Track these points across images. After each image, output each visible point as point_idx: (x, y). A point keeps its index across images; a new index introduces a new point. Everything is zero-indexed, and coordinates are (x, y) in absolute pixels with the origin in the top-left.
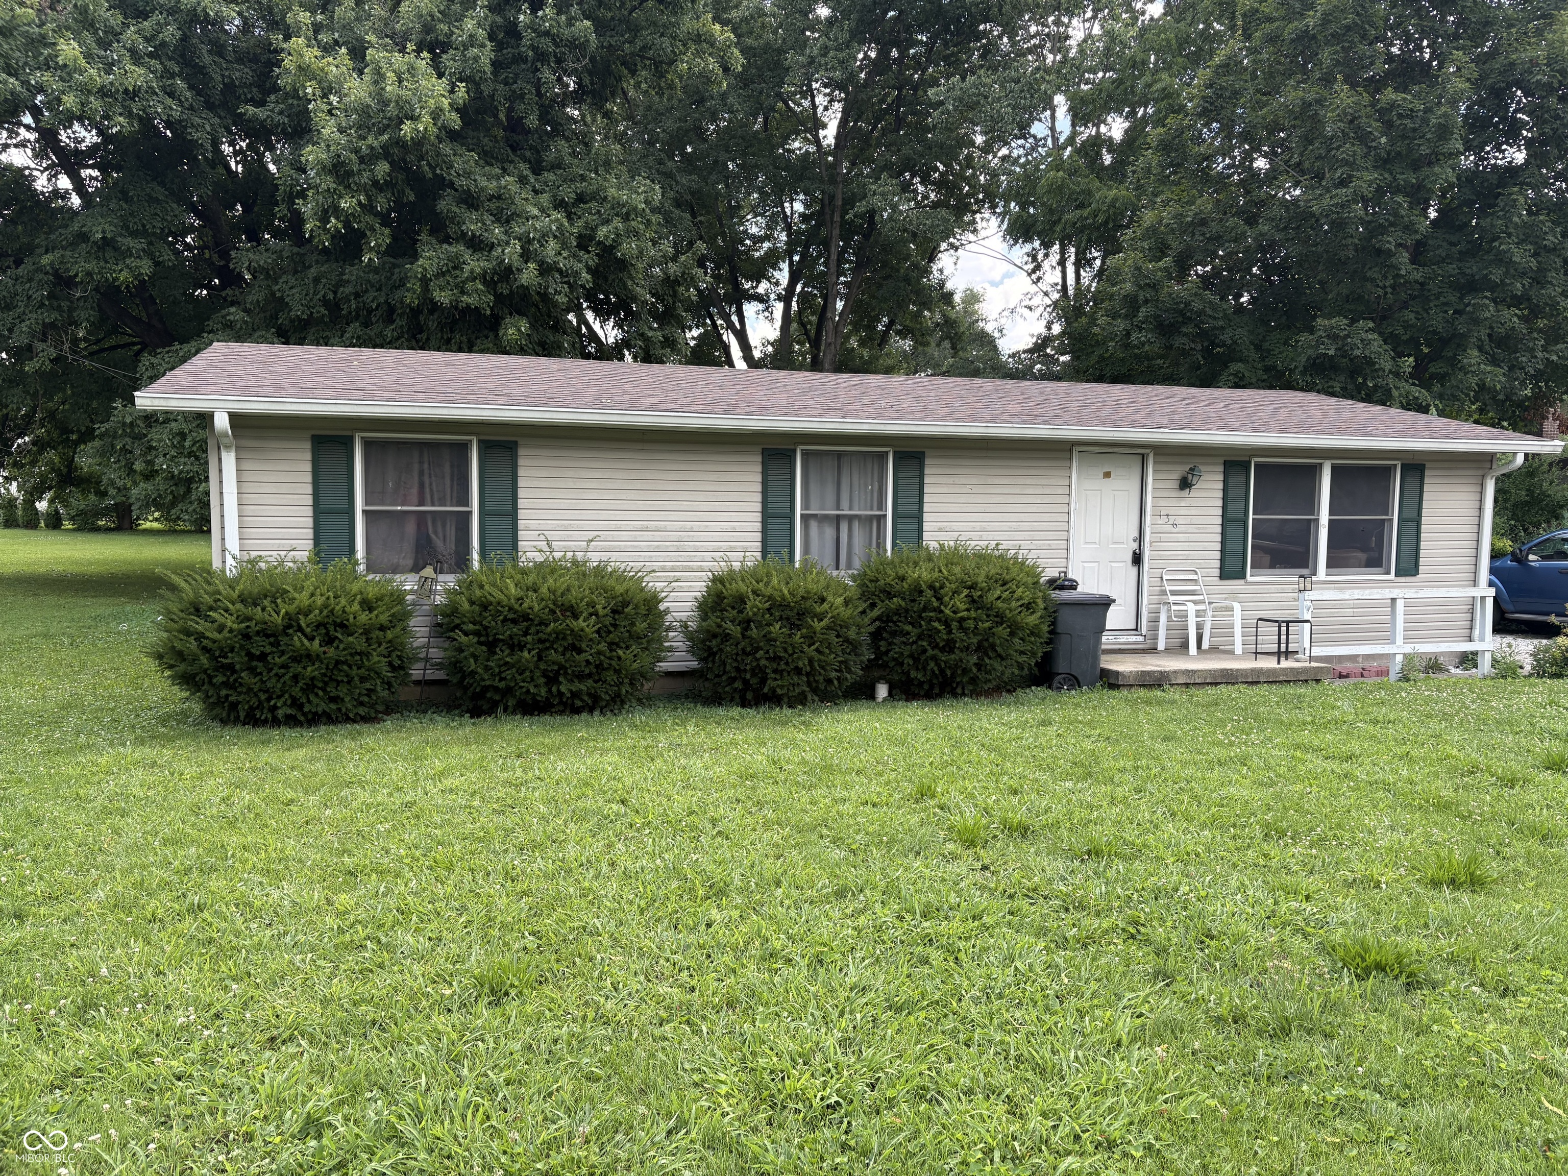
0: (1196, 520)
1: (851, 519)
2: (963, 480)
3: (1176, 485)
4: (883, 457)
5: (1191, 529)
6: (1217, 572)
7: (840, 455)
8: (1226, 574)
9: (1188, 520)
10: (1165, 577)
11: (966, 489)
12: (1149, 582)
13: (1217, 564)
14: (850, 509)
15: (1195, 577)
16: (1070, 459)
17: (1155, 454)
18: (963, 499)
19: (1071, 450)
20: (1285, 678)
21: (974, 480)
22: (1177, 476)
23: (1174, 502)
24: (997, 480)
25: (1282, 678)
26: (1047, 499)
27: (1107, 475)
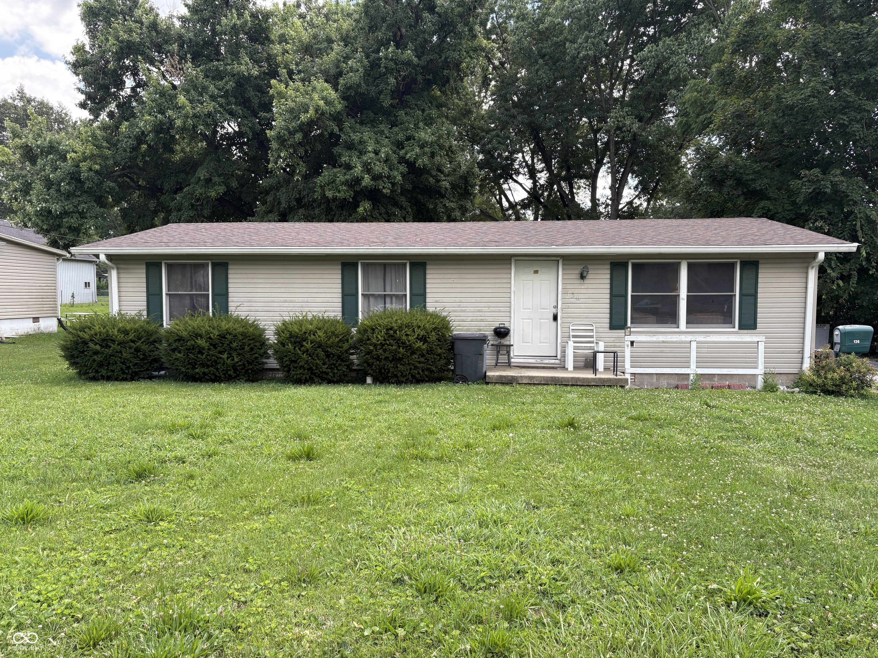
0: (591, 296)
1: (391, 296)
2: (448, 276)
3: (578, 276)
4: (405, 265)
5: (589, 301)
6: (608, 325)
7: (385, 265)
8: (613, 327)
9: (587, 296)
10: (571, 328)
11: (451, 281)
12: (562, 330)
13: (608, 320)
14: (391, 291)
15: (592, 328)
16: (511, 264)
17: (563, 260)
18: (448, 286)
19: (511, 260)
20: (595, 384)
21: (455, 276)
22: (578, 272)
23: (577, 286)
24: (468, 276)
25: (592, 384)
26: (497, 286)
27: (536, 272)
